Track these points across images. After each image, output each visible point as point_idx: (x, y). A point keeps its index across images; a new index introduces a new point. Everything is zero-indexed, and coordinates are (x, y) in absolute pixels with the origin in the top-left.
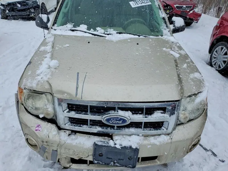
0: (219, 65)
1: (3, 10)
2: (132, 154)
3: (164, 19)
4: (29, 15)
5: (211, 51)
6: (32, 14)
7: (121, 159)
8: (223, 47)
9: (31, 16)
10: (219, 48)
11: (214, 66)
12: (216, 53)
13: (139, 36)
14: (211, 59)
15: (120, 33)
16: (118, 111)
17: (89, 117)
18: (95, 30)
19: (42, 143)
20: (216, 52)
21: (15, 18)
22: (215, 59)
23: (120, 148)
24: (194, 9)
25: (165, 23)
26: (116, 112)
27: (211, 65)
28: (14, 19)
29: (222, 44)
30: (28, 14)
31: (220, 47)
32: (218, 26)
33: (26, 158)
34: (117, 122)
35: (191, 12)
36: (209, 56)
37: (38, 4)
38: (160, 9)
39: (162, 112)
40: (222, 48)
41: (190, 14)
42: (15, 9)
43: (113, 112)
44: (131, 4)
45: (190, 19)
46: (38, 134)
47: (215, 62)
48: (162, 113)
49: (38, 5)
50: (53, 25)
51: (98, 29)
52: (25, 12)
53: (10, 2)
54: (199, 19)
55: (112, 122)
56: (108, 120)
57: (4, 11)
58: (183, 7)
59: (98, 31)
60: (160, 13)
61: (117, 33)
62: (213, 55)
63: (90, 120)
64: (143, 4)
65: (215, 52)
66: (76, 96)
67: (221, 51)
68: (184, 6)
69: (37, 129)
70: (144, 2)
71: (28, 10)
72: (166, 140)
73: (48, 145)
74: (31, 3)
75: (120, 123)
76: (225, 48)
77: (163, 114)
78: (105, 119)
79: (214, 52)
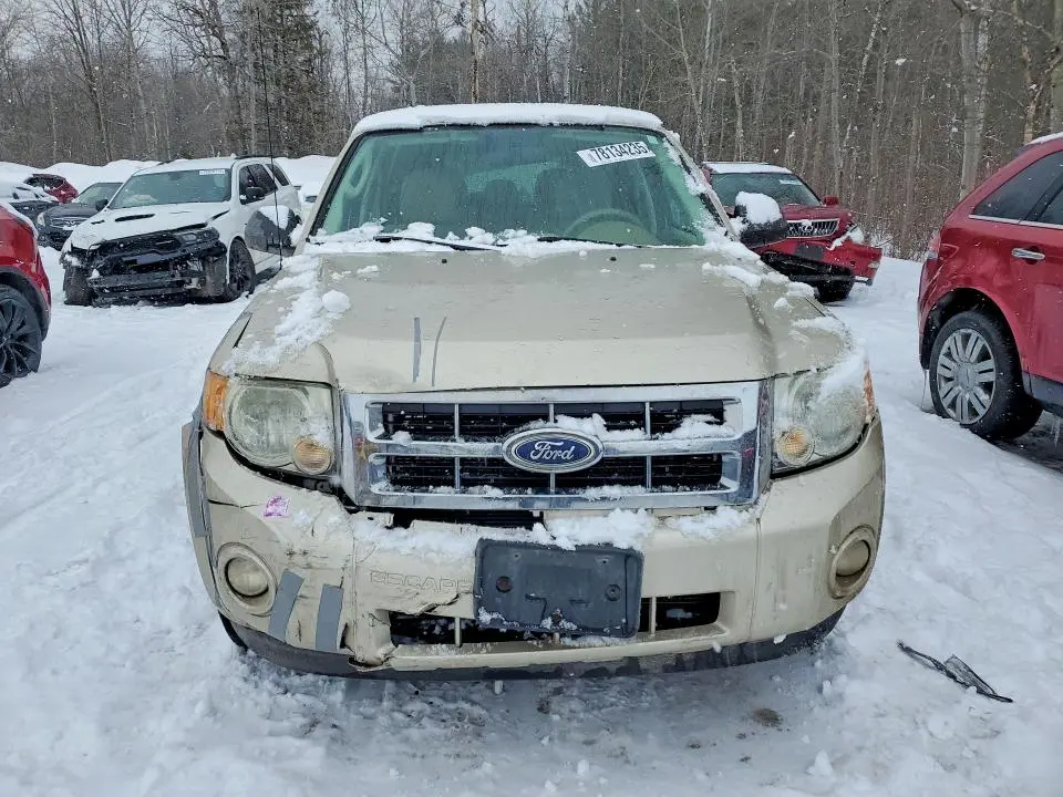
0: (970, 404)
1: (78, 268)
2: (617, 575)
3: (702, 196)
4: (181, 283)
5: (927, 357)
6: (195, 281)
7: (581, 601)
8: (970, 331)
9: (188, 287)
10: (952, 342)
11: (950, 412)
12: (947, 362)
13: (619, 245)
14: (934, 388)
15: (550, 240)
16: (556, 421)
17: (459, 448)
18: (463, 235)
19: (286, 559)
20: (949, 355)
21: (121, 297)
22: (950, 384)
23: (574, 549)
24: (848, 234)
25: (711, 208)
26: (551, 423)
27: (939, 410)
28: (119, 302)
29: (964, 324)
30: (178, 278)
31: (958, 336)
32: (933, 261)
33: (200, 708)
34: (558, 453)
35: (838, 243)
36: (922, 376)
37: (221, 240)
38: (688, 170)
39: (710, 418)
40: (966, 338)
41: (832, 249)
42: (128, 263)
43: (541, 422)
44: (582, 156)
45: (837, 270)
46: (273, 528)
47: (952, 395)
48: (709, 423)
49: (221, 246)
50: (313, 232)
51: (473, 231)
52: (166, 274)
53: (109, 238)
54: (874, 270)
55: (539, 456)
56: (524, 452)
57: (83, 272)
58: (800, 224)
59: (471, 238)
60: (690, 182)
61: (540, 240)
62: (940, 370)
63: (463, 460)
64: (626, 157)
65: (942, 359)
66: (414, 380)
67: (965, 347)
68: (807, 223)
69: (270, 510)
70: (627, 149)
71: (176, 264)
72: (738, 522)
73: (309, 566)
74: (195, 237)
75: (568, 457)
76: (974, 335)
77: (715, 428)
78: (513, 449)
79: (941, 356)
